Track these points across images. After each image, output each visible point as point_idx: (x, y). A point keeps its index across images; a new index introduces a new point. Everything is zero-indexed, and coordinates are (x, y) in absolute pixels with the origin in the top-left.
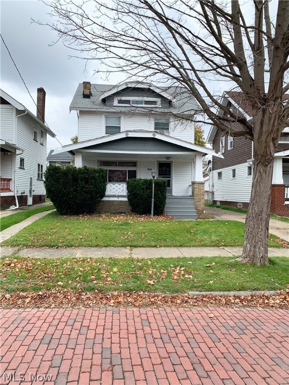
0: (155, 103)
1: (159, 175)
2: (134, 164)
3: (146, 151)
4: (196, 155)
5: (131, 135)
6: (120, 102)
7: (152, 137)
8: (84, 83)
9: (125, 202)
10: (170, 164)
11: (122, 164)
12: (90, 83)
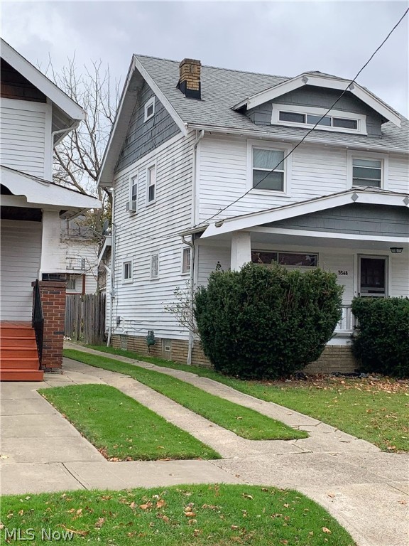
0: (353, 124)
1: (362, 286)
2: (312, 259)
6: (284, 116)
7: (403, 204)
8: (187, 61)
9: (340, 348)
10: (384, 261)
12: (200, 62)
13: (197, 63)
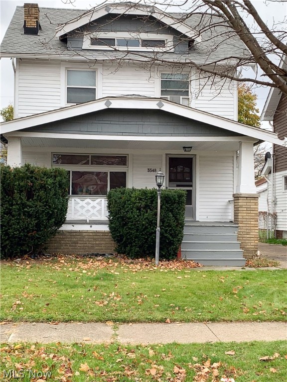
0: (161, 43)
1: (170, 180)
2: (122, 160)
3: (145, 134)
4: (240, 143)
5: (116, 104)
6: (95, 41)
7: (157, 108)
8: (26, 5)
9: (104, 233)
10: (192, 159)
11: (98, 159)
12: (37, 5)
13: (35, 6)
